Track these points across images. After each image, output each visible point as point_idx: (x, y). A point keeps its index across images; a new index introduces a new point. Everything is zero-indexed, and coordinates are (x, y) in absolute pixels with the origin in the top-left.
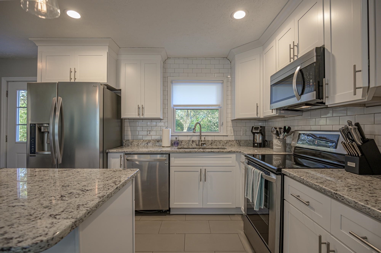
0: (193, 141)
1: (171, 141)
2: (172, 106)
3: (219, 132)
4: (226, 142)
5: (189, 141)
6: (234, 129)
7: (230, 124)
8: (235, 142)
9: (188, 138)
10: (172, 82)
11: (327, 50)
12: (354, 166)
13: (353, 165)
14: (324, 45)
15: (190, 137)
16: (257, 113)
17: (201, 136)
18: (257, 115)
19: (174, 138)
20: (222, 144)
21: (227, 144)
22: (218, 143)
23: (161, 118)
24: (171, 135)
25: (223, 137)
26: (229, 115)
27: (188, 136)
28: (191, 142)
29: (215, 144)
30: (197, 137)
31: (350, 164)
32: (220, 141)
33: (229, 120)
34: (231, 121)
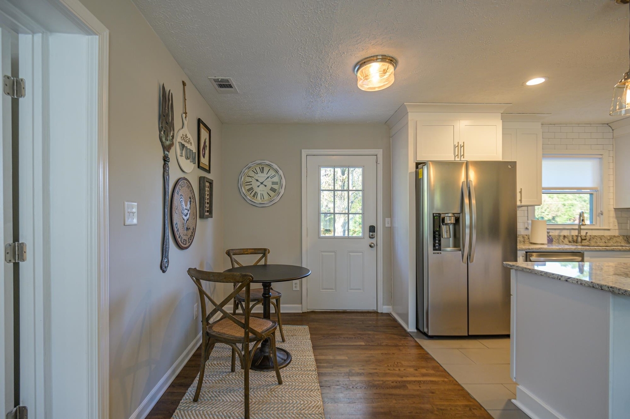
0: (564, 237)
3: (594, 225)
5: (559, 236)
6: (618, 221)
7: (613, 214)
9: (557, 233)
15: (559, 231)
17: (580, 230)
20: (603, 241)
21: (610, 241)
22: (599, 239)
25: (603, 231)
26: (612, 202)
29: (595, 240)
30: (568, 231)
32: (601, 237)
33: (612, 208)
34: (613, 210)
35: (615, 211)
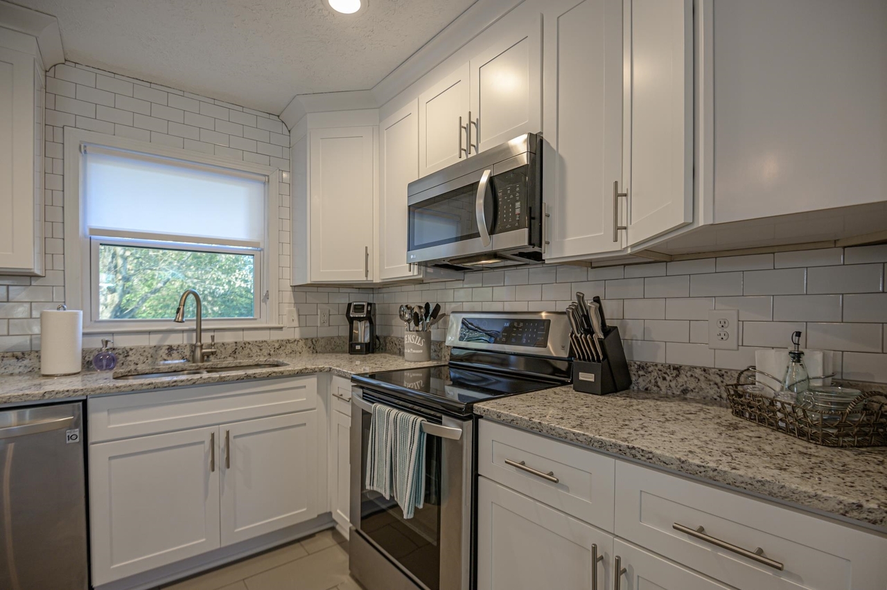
0: (170, 349)
1: (85, 353)
2: (83, 231)
3: (255, 319)
4: (277, 345)
5: (157, 348)
6: (298, 311)
7: (288, 296)
8: (301, 343)
9: (154, 340)
10: (83, 149)
11: (548, 143)
12: (593, 380)
13: (589, 377)
14: (542, 133)
15: (159, 336)
16: (367, 271)
17: (199, 331)
18: (367, 276)
19: (97, 343)
20: (265, 352)
21: (280, 351)
22: (255, 350)
23: (37, 272)
24: (84, 334)
25: (268, 332)
26: (287, 273)
27: (150, 332)
28: (163, 352)
29: (246, 351)
30: (185, 334)
31: (583, 376)
32: (260, 345)
33: (287, 285)
34: (290, 289)
35: (294, 291)
